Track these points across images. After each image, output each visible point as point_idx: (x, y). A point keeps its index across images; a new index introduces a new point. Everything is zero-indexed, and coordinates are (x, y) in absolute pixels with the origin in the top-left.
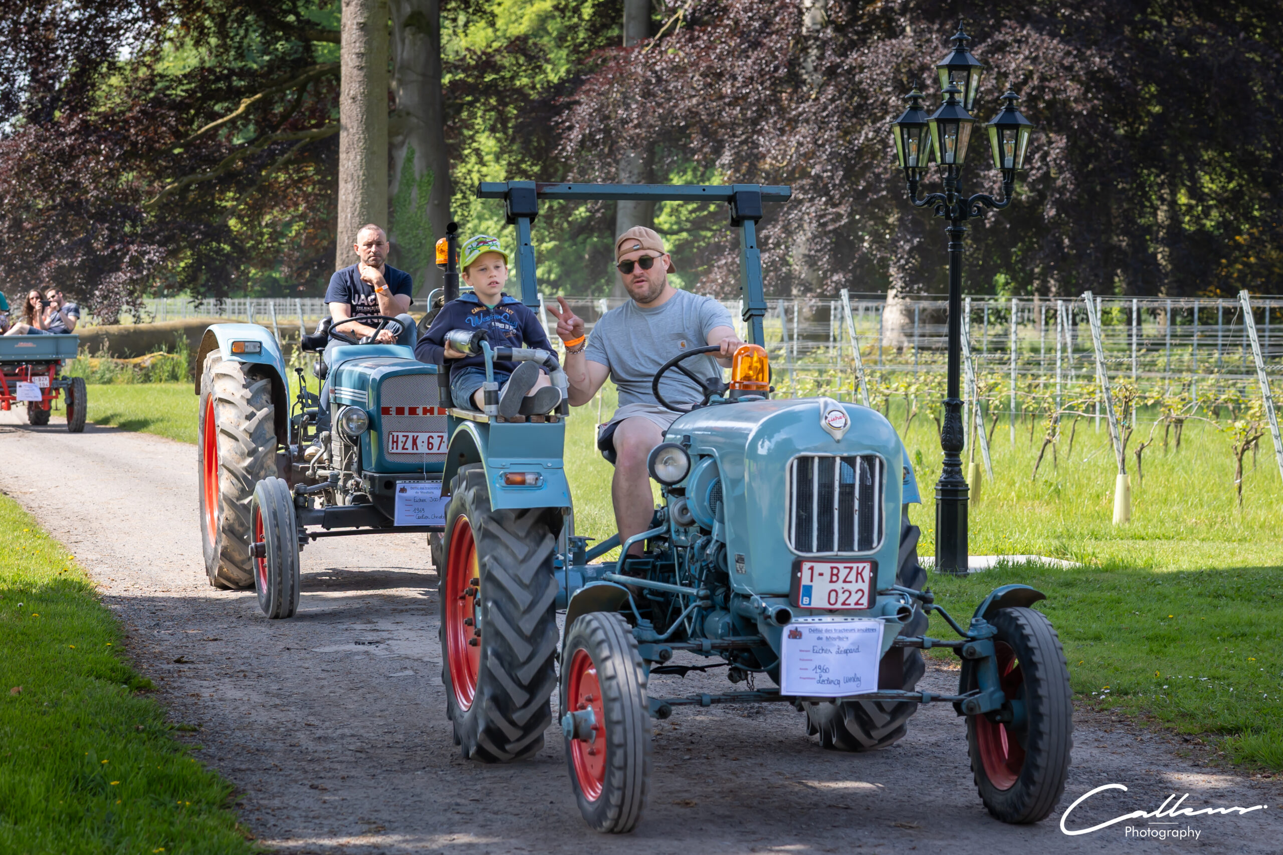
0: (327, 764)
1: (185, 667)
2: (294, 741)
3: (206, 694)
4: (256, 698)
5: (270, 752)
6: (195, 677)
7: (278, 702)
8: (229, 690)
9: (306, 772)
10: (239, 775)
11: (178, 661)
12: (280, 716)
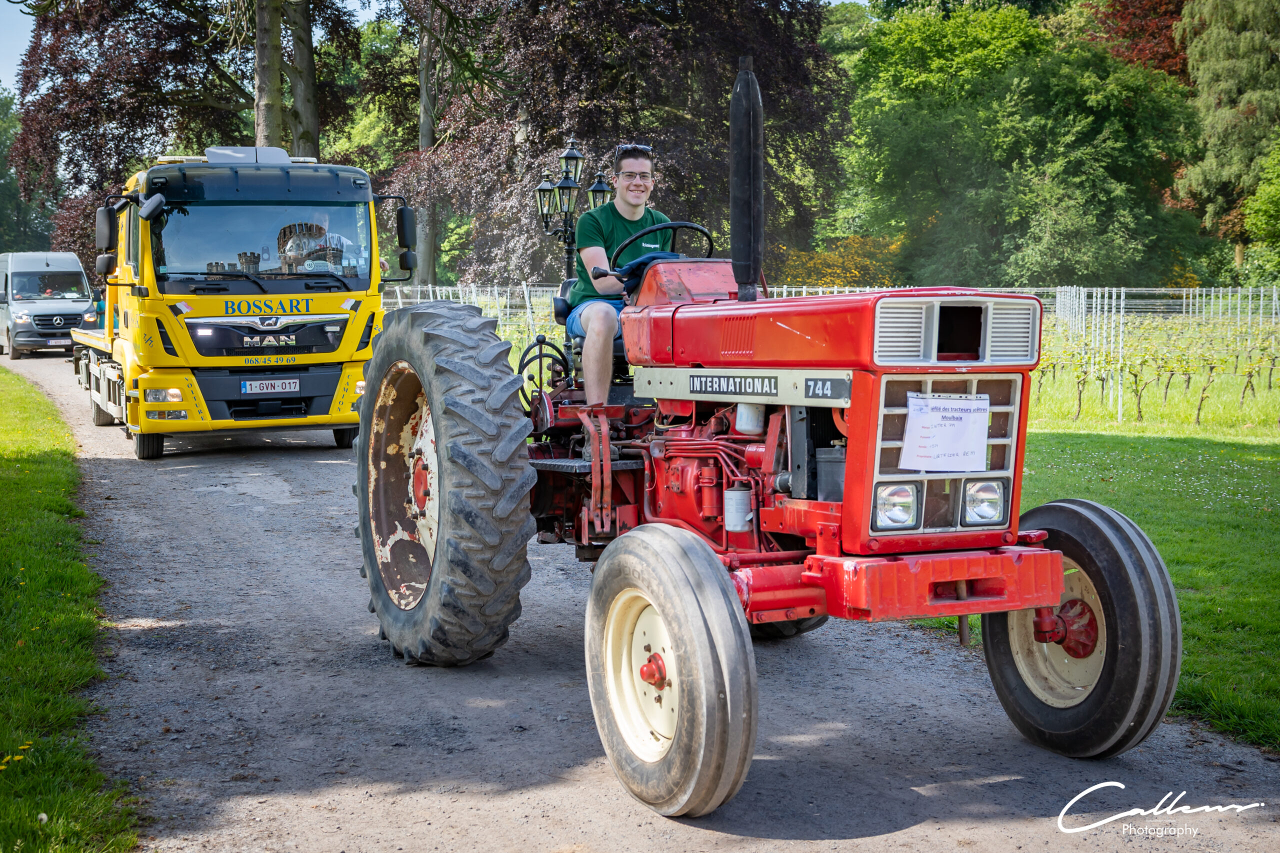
0: (172, 564)
1: (109, 502)
2: (158, 549)
3: (116, 519)
4: (146, 521)
5: (139, 557)
6: (116, 508)
7: (158, 523)
8: (132, 517)
9: (156, 570)
10: (114, 573)
11: (108, 498)
12: (156, 532)
